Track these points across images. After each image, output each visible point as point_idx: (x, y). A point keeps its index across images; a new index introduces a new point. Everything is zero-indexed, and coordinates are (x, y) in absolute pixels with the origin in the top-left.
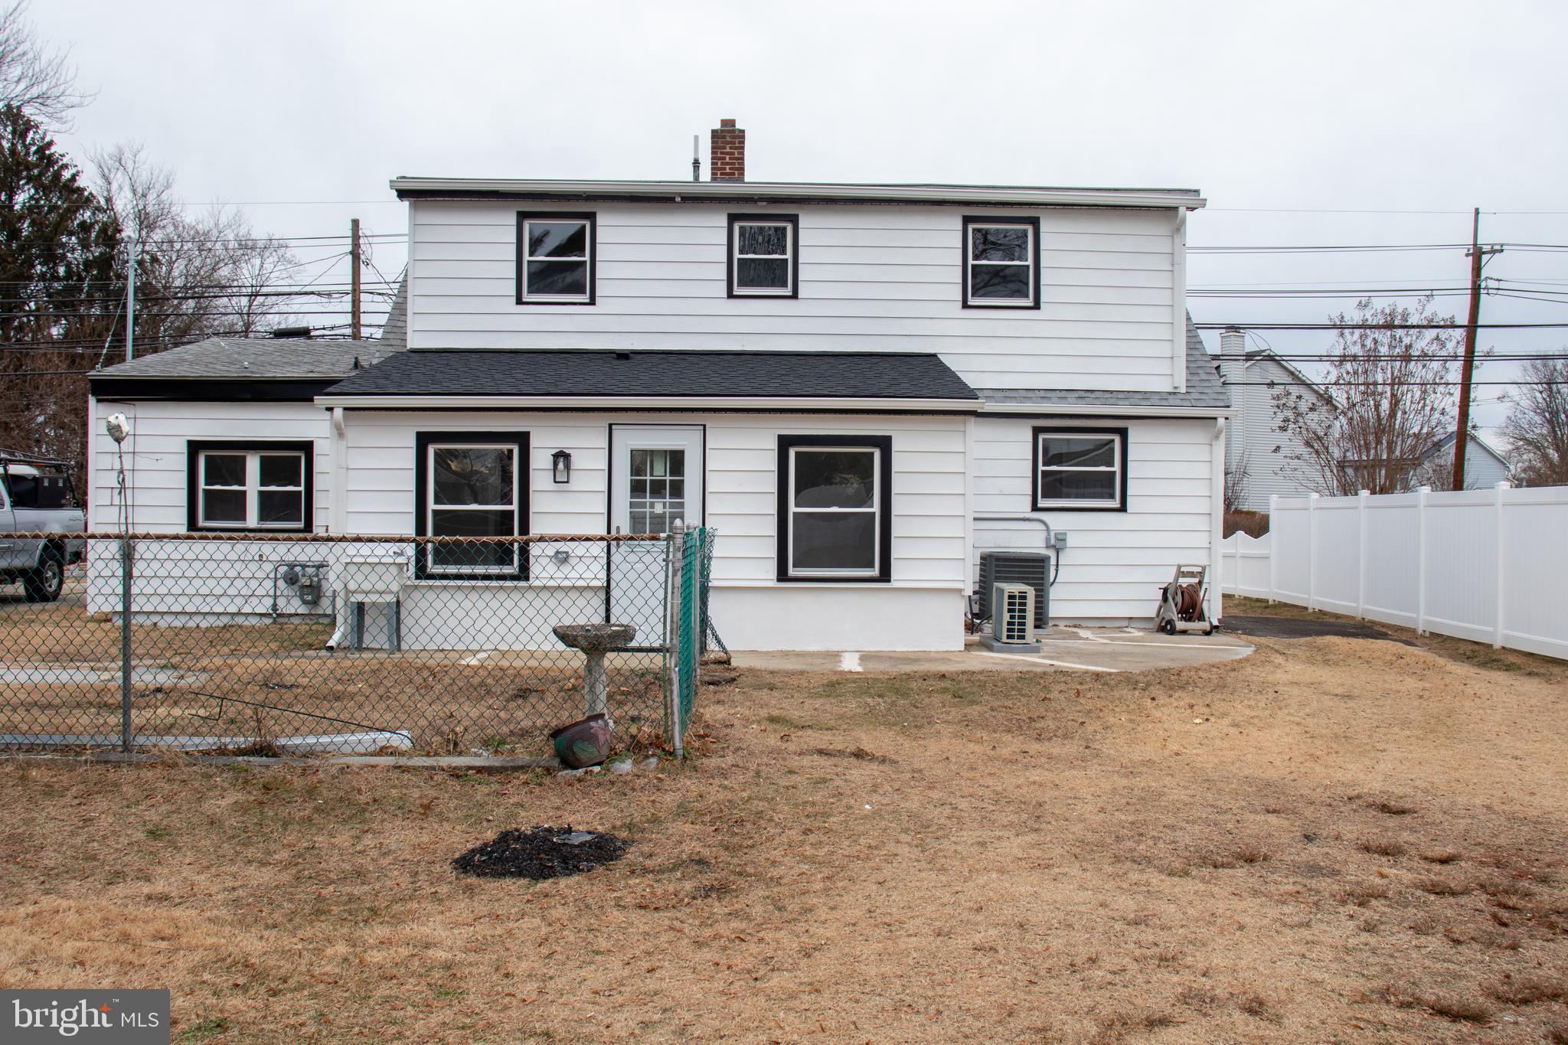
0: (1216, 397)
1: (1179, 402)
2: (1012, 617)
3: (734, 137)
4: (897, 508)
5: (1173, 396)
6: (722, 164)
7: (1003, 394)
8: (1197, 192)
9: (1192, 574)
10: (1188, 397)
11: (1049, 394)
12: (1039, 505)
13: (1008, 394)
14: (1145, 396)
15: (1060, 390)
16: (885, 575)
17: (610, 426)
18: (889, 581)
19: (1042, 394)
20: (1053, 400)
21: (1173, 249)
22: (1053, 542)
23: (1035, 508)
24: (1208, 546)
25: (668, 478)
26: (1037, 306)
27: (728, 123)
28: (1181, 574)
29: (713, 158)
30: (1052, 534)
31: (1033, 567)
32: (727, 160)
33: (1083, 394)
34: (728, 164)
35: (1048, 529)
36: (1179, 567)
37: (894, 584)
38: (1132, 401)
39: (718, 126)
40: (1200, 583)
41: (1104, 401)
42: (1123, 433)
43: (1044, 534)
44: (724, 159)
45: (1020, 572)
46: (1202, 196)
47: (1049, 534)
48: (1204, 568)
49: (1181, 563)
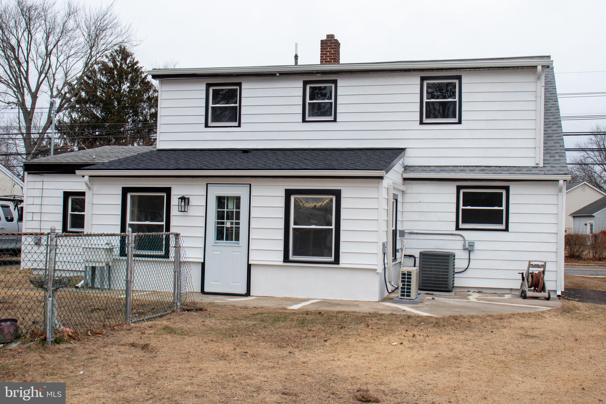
0: (561, 168)
1: (538, 172)
2: (404, 285)
3: (332, 43)
4: (343, 226)
5: (535, 169)
6: (326, 57)
7: (440, 168)
8: (549, 57)
9: (537, 266)
10: (544, 169)
11: (465, 169)
12: (460, 227)
13: (442, 169)
14: (519, 169)
15: (460, 166)
16: (337, 261)
17: (207, 184)
18: (339, 264)
19: (462, 168)
20: (467, 171)
21: (536, 89)
22: (467, 246)
23: (458, 228)
24: (556, 251)
25: (235, 210)
26: (460, 122)
27: (331, 37)
28: (530, 265)
29: (321, 54)
30: (467, 242)
31: (443, 259)
32: (328, 55)
33: (484, 168)
34: (328, 56)
35: (464, 240)
36: (530, 262)
37: (341, 265)
38: (511, 172)
39: (325, 38)
40: (543, 272)
41: (494, 172)
42: (507, 189)
43: (463, 242)
44: (327, 54)
45: (436, 262)
46: (551, 59)
47: (465, 243)
48: (545, 263)
49: (531, 260)
